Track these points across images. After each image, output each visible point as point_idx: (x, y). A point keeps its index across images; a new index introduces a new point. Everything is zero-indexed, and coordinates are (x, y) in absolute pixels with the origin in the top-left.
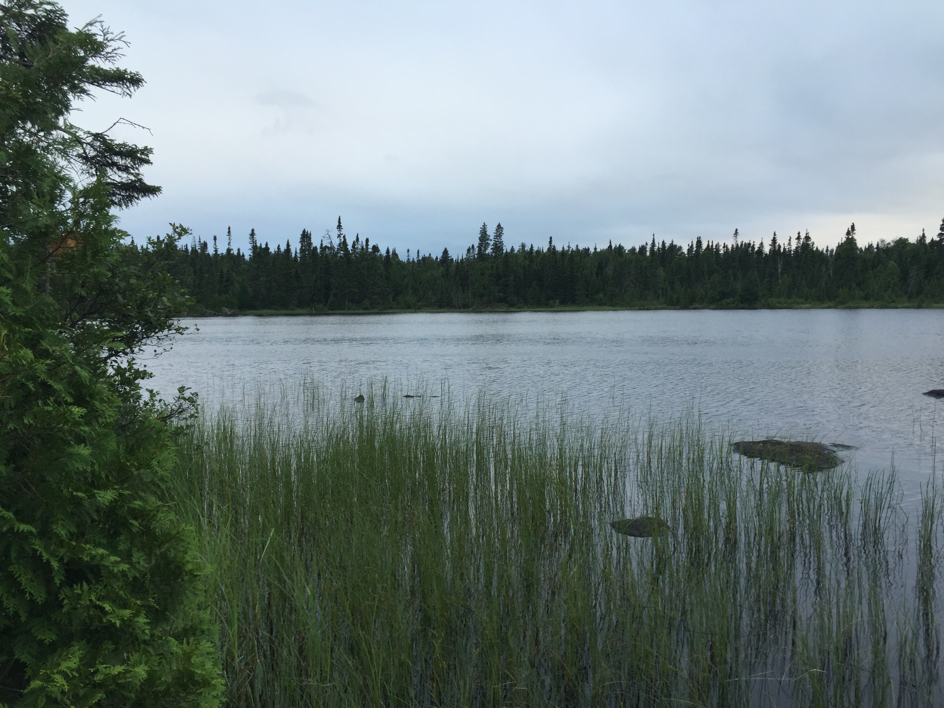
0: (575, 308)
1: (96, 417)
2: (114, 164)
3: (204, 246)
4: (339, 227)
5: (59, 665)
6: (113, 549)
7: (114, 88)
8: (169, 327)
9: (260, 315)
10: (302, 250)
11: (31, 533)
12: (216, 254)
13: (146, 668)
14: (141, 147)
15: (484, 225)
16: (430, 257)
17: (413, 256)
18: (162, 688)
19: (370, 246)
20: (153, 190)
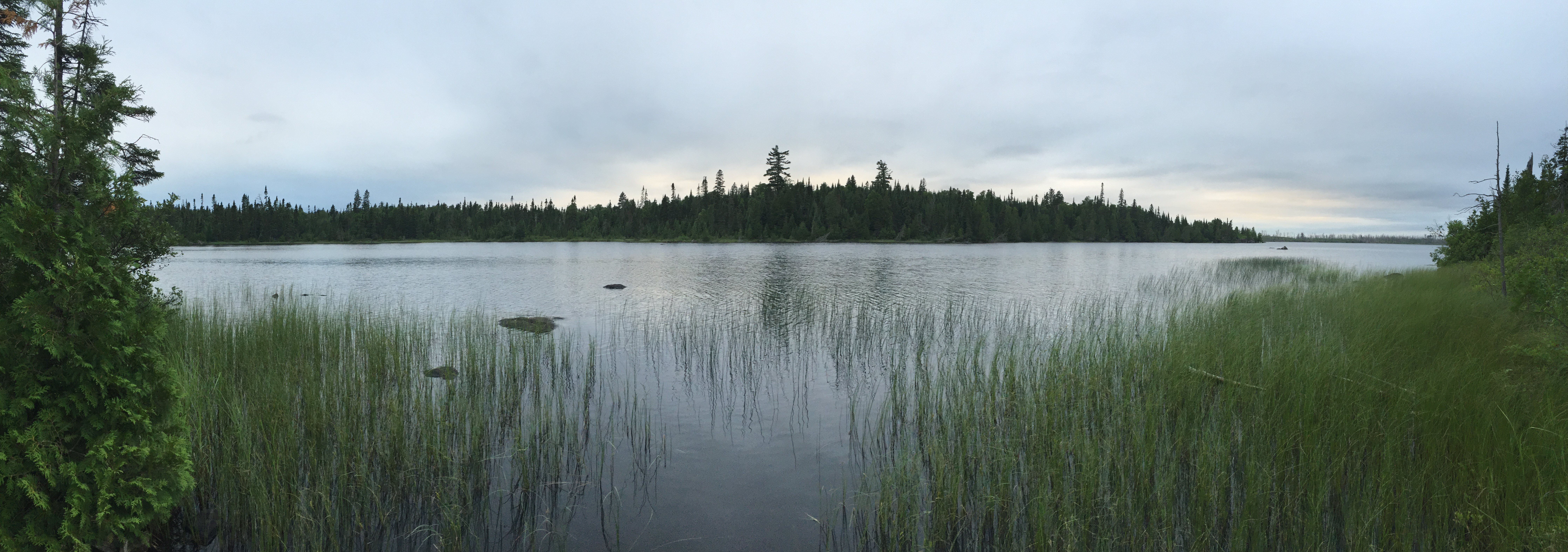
0: (416, 241)
1: (126, 305)
2: (140, 161)
3: (189, 205)
4: (266, 192)
5: (103, 443)
6: (132, 379)
7: (140, 118)
8: (167, 253)
9: (218, 245)
10: (243, 206)
11: (91, 368)
12: (195, 210)
13: (149, 449)
14: (153, 150)
15: (358, 191)
16: (323, 210)
17: (312, 210)
18: (157, 461)
19: (285, 203)
20: (159, 175)
